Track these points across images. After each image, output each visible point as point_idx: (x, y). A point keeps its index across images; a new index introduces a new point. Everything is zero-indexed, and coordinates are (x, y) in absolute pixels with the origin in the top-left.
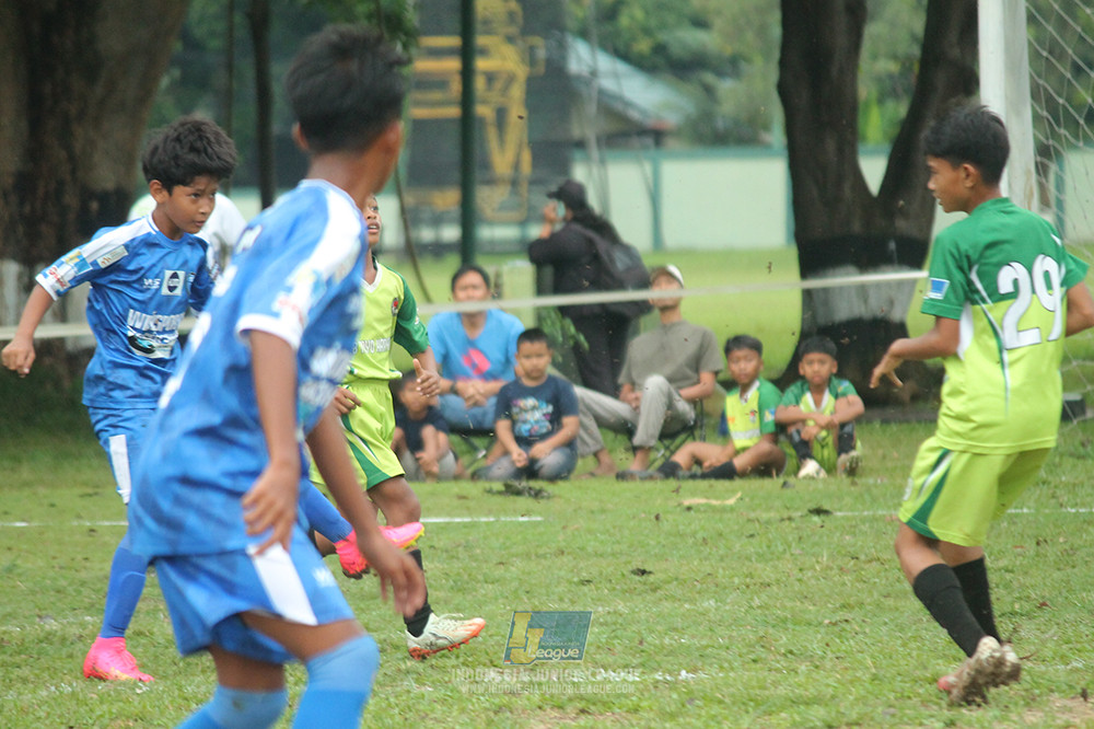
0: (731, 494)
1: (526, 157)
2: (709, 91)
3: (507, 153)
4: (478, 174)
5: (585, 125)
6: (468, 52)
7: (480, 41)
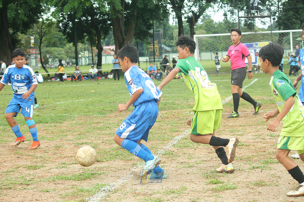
0: (176, 80)
1: (159, 54)
2: (173, 48)
3: (157, 53)
4: (155, 55)
5: (163, 51)
6: (154, 46)
7: (155, 45)
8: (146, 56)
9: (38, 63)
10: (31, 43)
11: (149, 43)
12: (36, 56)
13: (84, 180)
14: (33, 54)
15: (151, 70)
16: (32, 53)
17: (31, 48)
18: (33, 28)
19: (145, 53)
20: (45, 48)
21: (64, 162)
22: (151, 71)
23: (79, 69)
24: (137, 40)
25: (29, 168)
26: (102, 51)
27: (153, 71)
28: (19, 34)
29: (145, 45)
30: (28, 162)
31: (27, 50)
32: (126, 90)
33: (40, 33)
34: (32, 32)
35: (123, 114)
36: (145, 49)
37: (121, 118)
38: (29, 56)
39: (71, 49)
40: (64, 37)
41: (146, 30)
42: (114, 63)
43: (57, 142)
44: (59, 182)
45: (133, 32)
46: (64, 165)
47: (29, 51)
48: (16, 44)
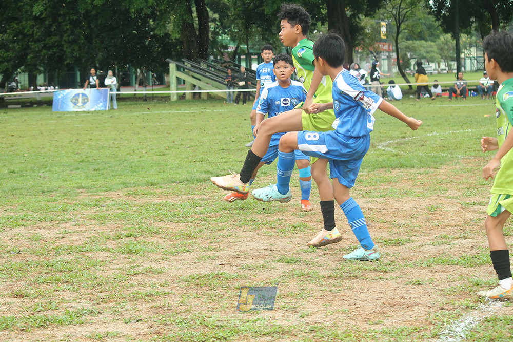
9: (393, 67)
10: (381, 32)
12: (389, 54)
13: (481, 265)
14: (384, 51)
16: (382, 49)
17: (381, 40)
18: (385, 8)
20: (404, 41)
21: (445, 234)
23: (463, 78)
25: (385, 243)
28: (362, 17)
30: (383, 233)
31: (374, 44)
33: (397, 16)
34: (383, 14)
38: (377, 54)
39: (449, 43)
40: (437, 23)
43: (430, 199)
44: (437, 268)
46: (444, 241)
47: (378, 46)
48: (357, 34)
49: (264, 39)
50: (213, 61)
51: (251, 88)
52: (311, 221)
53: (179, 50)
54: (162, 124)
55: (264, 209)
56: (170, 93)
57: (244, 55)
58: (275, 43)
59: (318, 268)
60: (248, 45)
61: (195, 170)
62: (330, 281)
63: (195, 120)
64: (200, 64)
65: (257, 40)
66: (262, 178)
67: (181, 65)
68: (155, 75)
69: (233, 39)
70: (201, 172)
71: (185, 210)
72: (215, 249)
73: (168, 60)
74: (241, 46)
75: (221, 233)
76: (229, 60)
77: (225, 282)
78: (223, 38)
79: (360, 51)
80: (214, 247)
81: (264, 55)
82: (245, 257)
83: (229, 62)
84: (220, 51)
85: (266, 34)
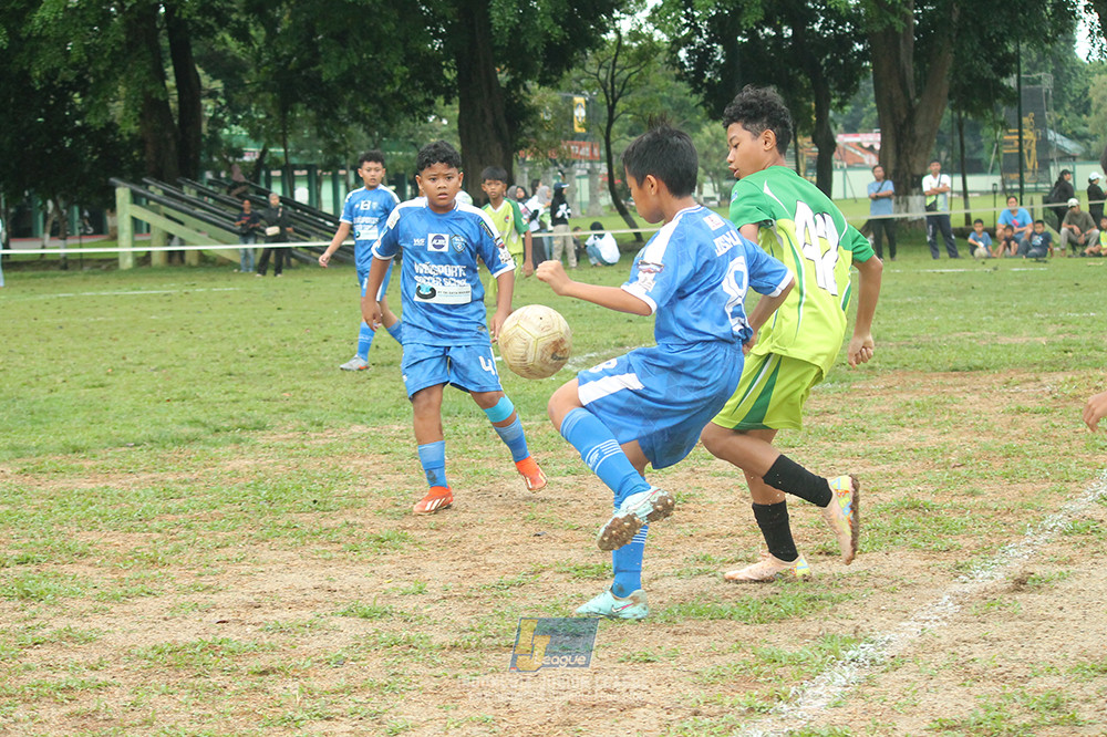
2: (1088, 145)
5: (1053, 155)
6: (1020, 134)
7: (1024, 130)
8: (992, 172)
9: (601, 193)
10: (575, 119)
11: (1005, 126)
12: (593, 167)
13: (781, 620)
14: (581, 159)
15: (1010, 223)
16: (578, 155)
17: (575, 137)
18: (583, 67)
19: (986, 159)
20: (624, 138)
21: (705, 553)
22: (1009, 227)
24: (960, 114)
25: (576, 573)
26: (834, 150)
27: (1019, 226)
28: (532, 85)
29: (987, 131)
30: (572, 552)
31: (560, 143)
32: (920, 295)
33: (609, 83)
34: (578, 81)
35: (914, 383)
36: (987, 146)
37: (906, 397)
38: (566, 166)
39: (721, 141)
40: (695, 99)
41: (995, 77)
42: (873, 194)
43: (676, 479)
44: (688, 625)
45: (945, 84)
46: (703, 567)
47: (569, 148)
48: (522, 124)
49: (320, 134)
50: (210, 182)
51: (293, 241)
52: (417, 528)
53: (137, 159)
54: (99, 319)
55: (315, 502)
56: (117, 253)
57: (277, 169)
58: (345, 143)
59: (430, 627)
60: (285, 148)
61: (169, 419)
62: (455, 656)
63: (170, 310)
64: (182, 189)
65: (306, 136)
66: (313, 435)
67: (141, 191)
68: (86, 214)
69: (255, 135)
70: (183, 424)
71: (145, 504)
72: (208, 588)
73: (112, 180)
74: (272, 150)
75: (222, 554)
76: (242, 179)
77: (229, 661)
78: (233, 133)
79: (528, 159)
80: (208, 584)
81: (365, 172)
82: (272, 605)
83: (245, 184)
84: (226, 161)
85: (325, 124)
